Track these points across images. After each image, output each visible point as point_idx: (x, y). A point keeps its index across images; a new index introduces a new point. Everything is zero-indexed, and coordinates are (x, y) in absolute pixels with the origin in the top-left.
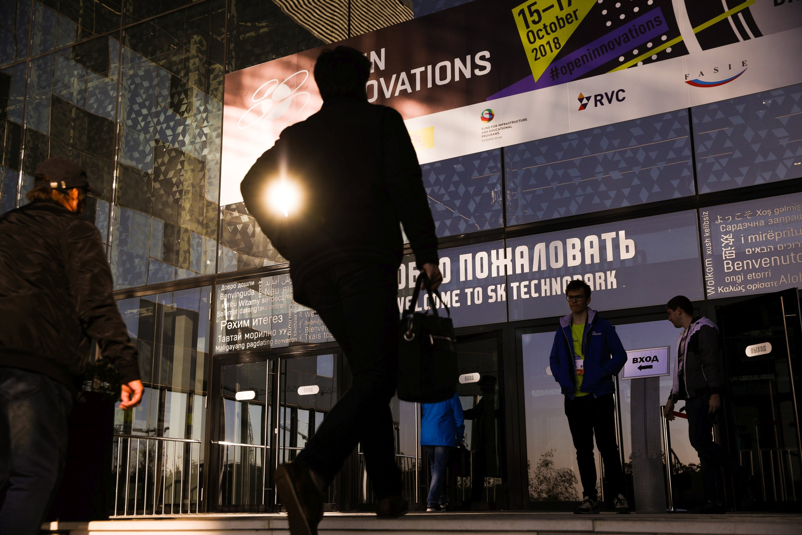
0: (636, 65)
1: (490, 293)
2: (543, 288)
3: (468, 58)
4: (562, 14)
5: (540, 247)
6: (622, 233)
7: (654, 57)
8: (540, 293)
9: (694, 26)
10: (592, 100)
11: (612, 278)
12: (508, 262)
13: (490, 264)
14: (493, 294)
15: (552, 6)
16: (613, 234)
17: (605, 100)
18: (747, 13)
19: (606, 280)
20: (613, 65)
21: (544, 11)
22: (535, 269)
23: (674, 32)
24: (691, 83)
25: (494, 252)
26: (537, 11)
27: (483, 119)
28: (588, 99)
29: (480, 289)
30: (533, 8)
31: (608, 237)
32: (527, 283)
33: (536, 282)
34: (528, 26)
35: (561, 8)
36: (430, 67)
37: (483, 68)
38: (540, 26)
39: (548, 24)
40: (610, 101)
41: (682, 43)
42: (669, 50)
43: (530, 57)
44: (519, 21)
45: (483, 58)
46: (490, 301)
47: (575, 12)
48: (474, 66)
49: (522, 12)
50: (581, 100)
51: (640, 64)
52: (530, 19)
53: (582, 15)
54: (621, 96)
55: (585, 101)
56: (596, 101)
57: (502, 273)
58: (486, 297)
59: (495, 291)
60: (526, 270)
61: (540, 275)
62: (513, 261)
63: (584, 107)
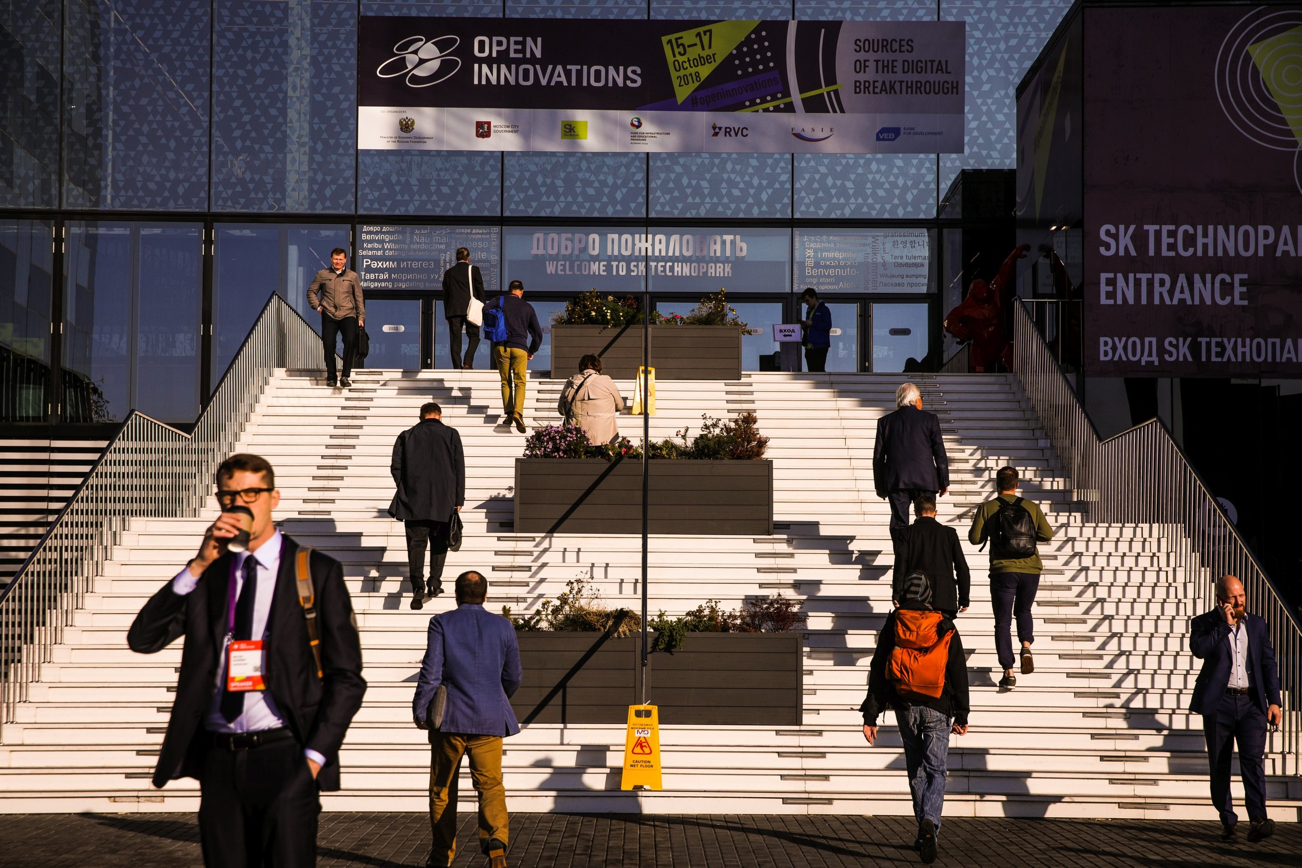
0: (757, 111)
1: (632, 268)
2: (676, 269)
3: (621, 68)
4: (704, 54)
5: (675, 238)
6: (738, 237)
7: (771, 109)
8: (673, 273)
9: (801, 93)
10: (723, 130)
11: (728, 268)
12: (649, 245)
13: (634, 245)
14: (635, 269)
15: (695, 45)
16: (732, 237)
17: (732, 133)
18: (836, 92)
19: (724, 270)
20: (740, 106)
21: (689, 46)
22: (670, 254)
23: (787, 94)
24: (795, 135)
25: (637, 236)
26: (683, 45)
27: (632, 125)
28: (720, 128)
29: (624, 264)
30: (680, 41)
31: (728, 238)
32: (663, 264)
33: (671, 264)
34: (674, 56)
35: (703, 49)
36: (585, 68)
37: (634, 81)
38: (685, 58)
39: (691, 59)
40: (736, 135)
41: (792, 103)
42: (782, 106)
43: (676, 83)
44: (667, 49)
45: (634, 72)
46: (632, 274)
47: (714, 55)
48: (626, 77)
49: (670, 42)
50: (714, 128)
51: (761, 111)
52: (676, 51)
53: (719, 59)
54: (745, 132)
55: (717, 130)
56: (726, 132)
57: (643, 253)
58: (629, 270)
59: (637, 266)
60: (663, 254)
61: (674, 259)
62: (653, 245)
63: (716, 134)
